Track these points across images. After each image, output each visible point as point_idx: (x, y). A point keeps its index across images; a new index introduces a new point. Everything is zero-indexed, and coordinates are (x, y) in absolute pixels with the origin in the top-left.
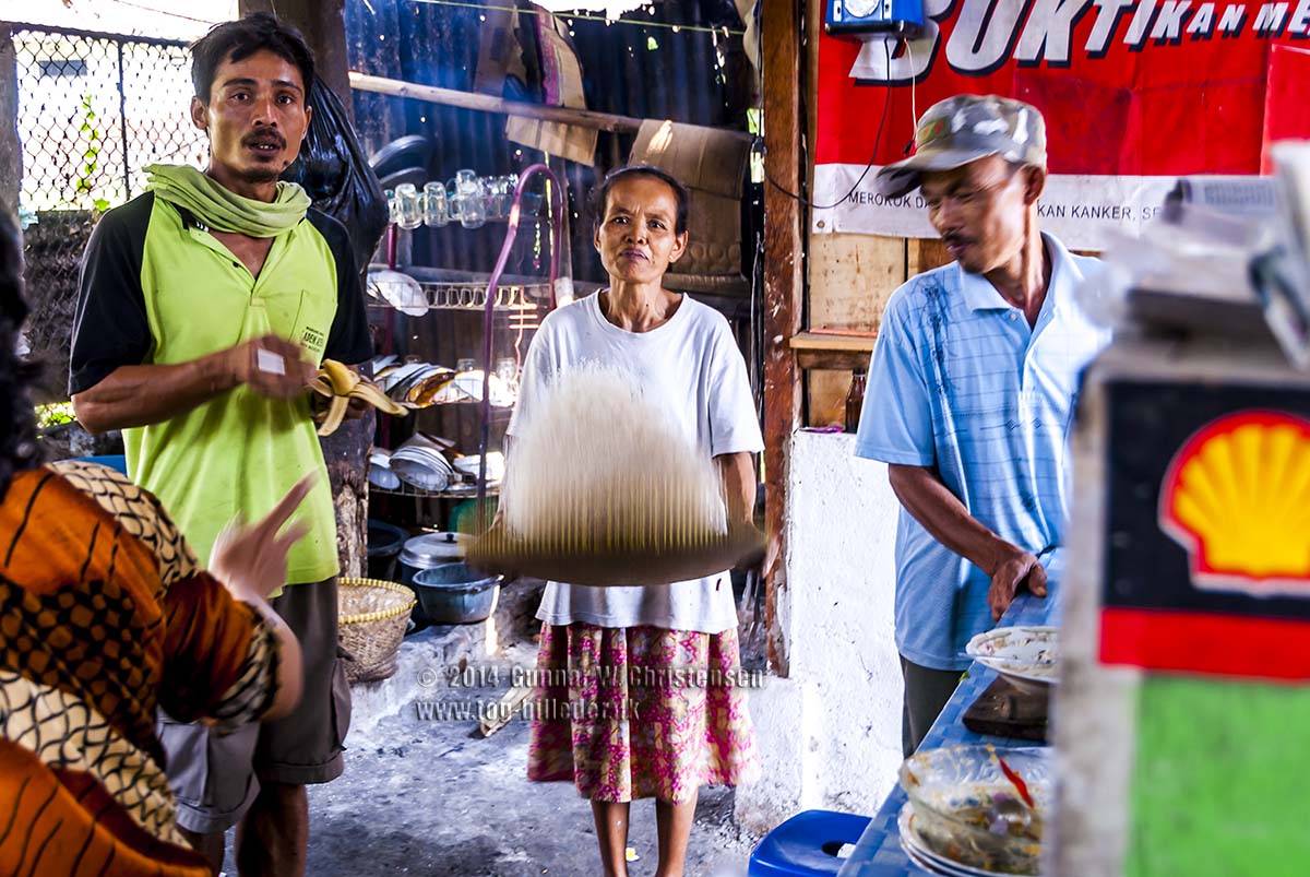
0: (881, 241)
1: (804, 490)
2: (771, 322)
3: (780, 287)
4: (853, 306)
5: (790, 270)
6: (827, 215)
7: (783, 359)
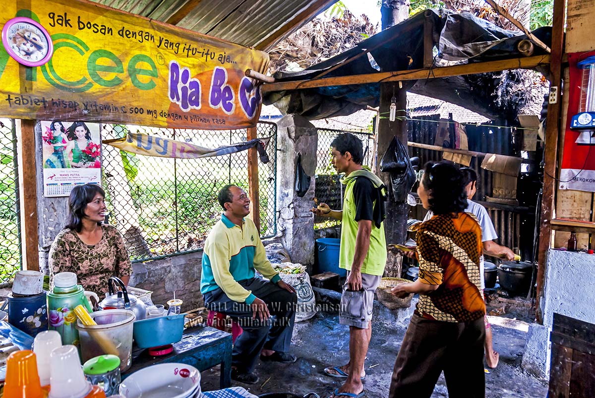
0: (583, 193)
1: (552, 267)
2: (543, 216)
3: (548, 205)
4: (572, 212)
5: (551, 200)
6: (564, 184)
7: (547, 227)
